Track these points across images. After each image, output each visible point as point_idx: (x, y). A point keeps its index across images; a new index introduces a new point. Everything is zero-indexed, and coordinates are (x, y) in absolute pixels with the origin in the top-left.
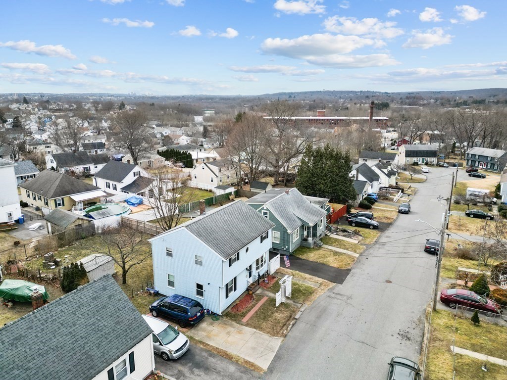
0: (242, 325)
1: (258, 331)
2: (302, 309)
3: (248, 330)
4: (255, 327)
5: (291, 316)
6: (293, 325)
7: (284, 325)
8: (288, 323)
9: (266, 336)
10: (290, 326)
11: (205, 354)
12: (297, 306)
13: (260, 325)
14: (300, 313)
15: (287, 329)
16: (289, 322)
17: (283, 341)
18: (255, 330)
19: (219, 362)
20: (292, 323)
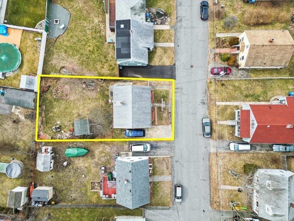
0: (157, 126)
1: (163, 126)
2: (170, 106)
3: (160, 127)
4: (161, 125)
6: (171, 116)
7: (168, 118)
8: (169, 116)
9: (166, 127)
11: (155, 143)
13: (162, 123)
14: (170, 109)
15: (170, 120)
17: (171, 126)
18: (161, 126)
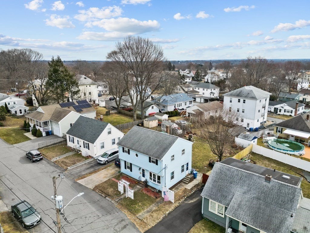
0: (110, 178)
1: (102, 182)
2: (113, 202)
3: (105, 180)
5: (109, 195)
6: (101, 195)
7: (102, 192)
8: (103, 193)
10: (101, 194)
12: (117, 199)
13: (107, 183)
14: (110, 200)
15: (98, 192)
16: (105, 194)
17: (90, 189)
19: (90, 171)
20: (103, 195)
